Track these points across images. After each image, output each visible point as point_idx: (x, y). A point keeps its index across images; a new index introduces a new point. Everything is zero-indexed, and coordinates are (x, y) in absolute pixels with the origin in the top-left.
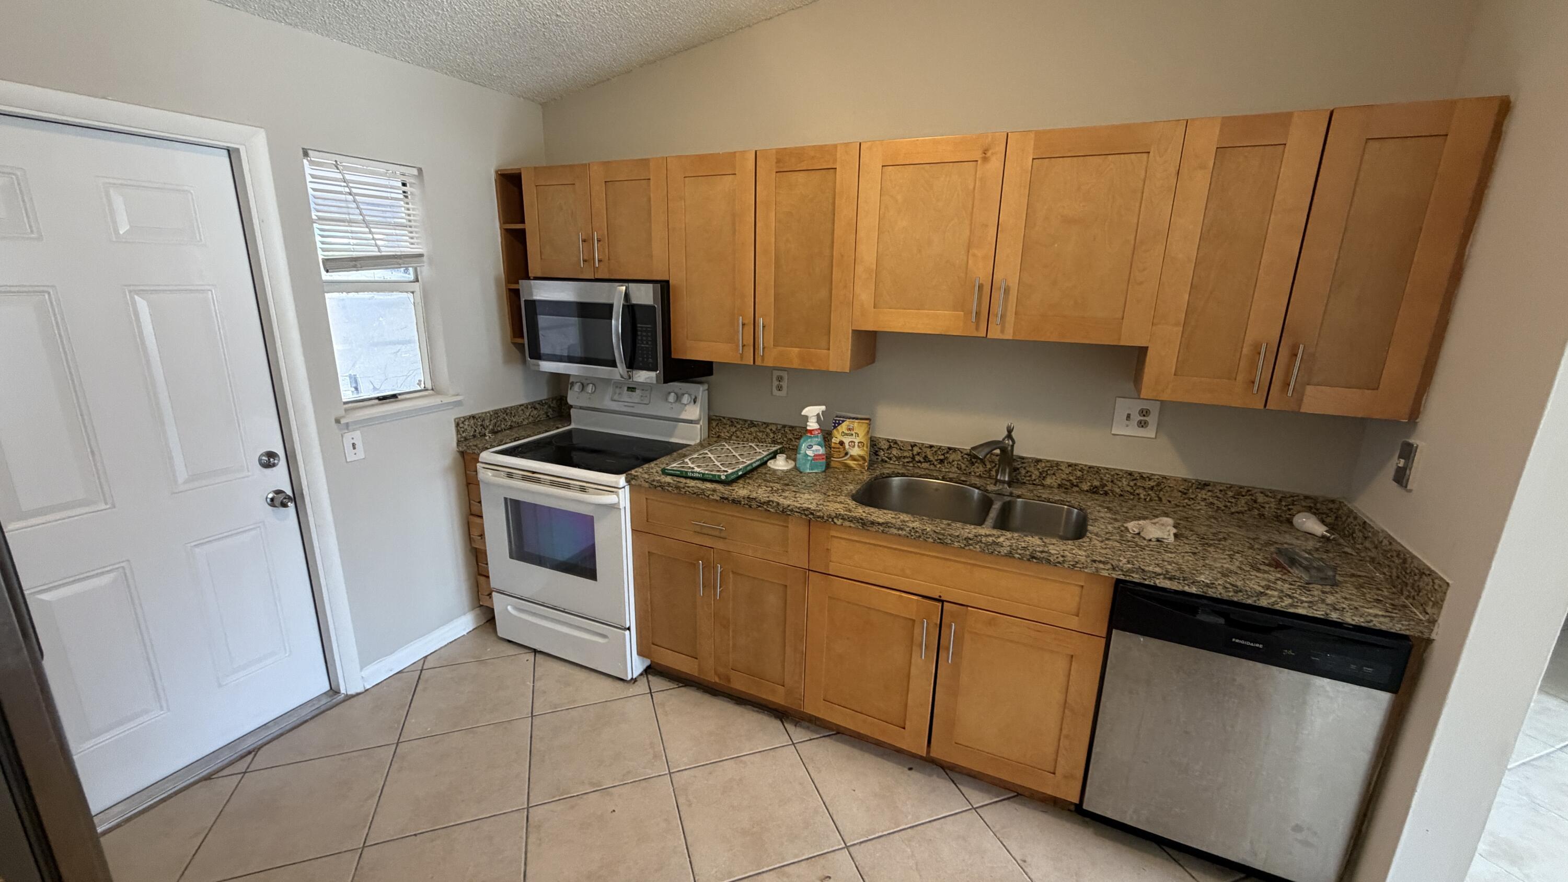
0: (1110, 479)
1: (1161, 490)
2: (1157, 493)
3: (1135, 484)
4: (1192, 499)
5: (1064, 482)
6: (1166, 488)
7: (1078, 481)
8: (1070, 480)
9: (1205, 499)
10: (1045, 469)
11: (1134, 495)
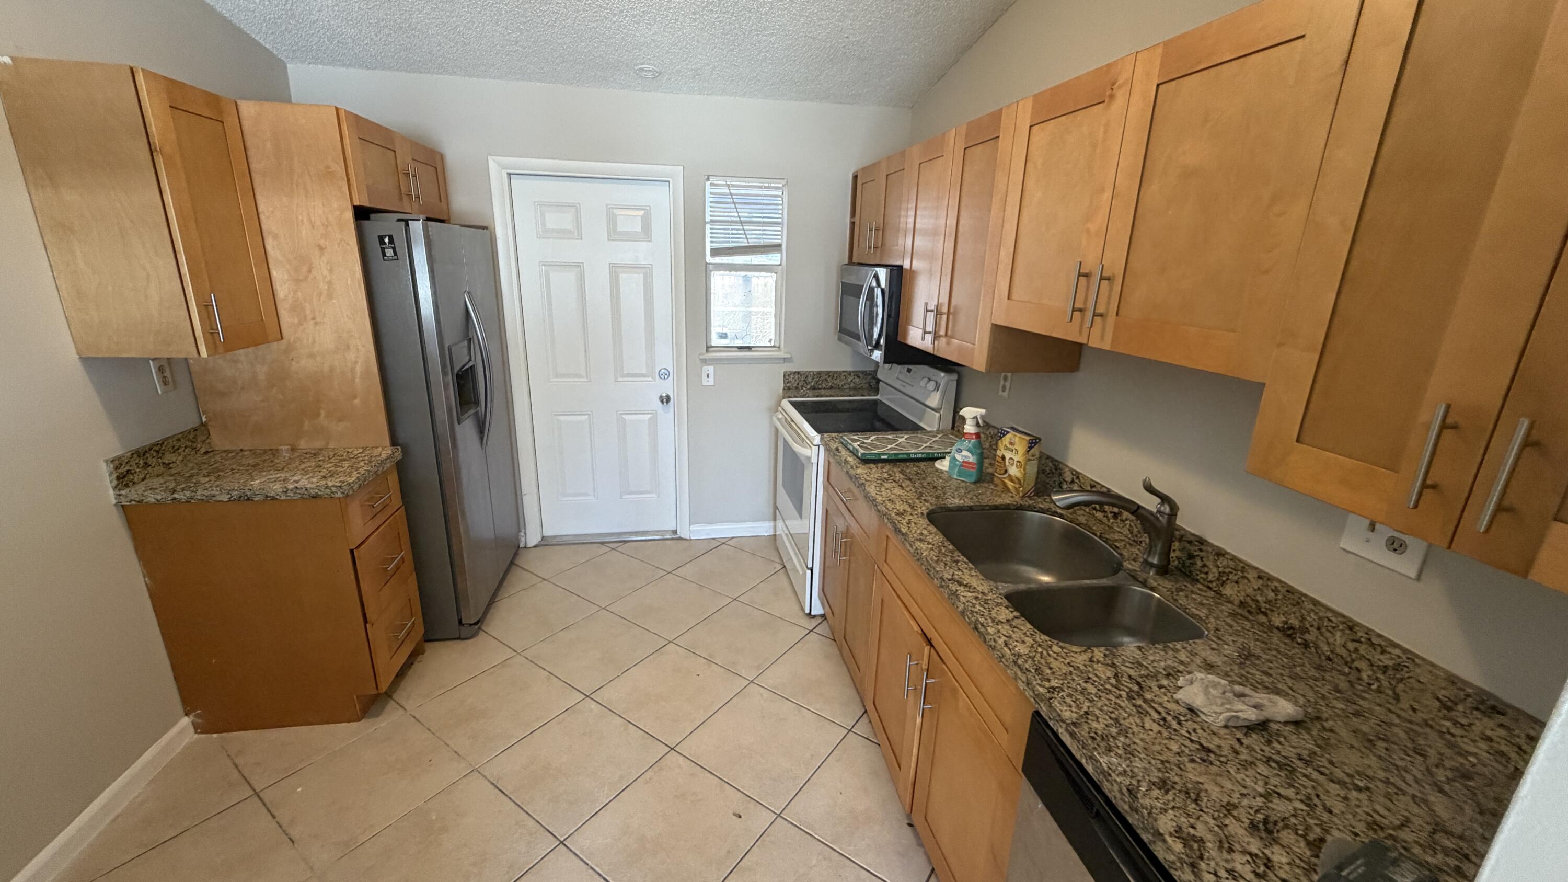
0: (1315, 624)
1: (1401, 680)
2: (1393, 682)
3: (1356, 650)
4: (1462, 725)
5: (1248, 599)
6: (1412, 681)
7: (1268, 606)
8: (1257, 601)
9: (1489, 739)
10: (1227, 570)
11: (1350, 668)
